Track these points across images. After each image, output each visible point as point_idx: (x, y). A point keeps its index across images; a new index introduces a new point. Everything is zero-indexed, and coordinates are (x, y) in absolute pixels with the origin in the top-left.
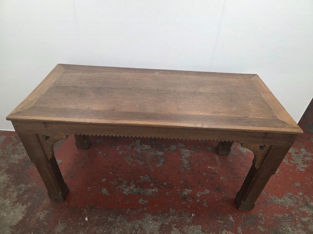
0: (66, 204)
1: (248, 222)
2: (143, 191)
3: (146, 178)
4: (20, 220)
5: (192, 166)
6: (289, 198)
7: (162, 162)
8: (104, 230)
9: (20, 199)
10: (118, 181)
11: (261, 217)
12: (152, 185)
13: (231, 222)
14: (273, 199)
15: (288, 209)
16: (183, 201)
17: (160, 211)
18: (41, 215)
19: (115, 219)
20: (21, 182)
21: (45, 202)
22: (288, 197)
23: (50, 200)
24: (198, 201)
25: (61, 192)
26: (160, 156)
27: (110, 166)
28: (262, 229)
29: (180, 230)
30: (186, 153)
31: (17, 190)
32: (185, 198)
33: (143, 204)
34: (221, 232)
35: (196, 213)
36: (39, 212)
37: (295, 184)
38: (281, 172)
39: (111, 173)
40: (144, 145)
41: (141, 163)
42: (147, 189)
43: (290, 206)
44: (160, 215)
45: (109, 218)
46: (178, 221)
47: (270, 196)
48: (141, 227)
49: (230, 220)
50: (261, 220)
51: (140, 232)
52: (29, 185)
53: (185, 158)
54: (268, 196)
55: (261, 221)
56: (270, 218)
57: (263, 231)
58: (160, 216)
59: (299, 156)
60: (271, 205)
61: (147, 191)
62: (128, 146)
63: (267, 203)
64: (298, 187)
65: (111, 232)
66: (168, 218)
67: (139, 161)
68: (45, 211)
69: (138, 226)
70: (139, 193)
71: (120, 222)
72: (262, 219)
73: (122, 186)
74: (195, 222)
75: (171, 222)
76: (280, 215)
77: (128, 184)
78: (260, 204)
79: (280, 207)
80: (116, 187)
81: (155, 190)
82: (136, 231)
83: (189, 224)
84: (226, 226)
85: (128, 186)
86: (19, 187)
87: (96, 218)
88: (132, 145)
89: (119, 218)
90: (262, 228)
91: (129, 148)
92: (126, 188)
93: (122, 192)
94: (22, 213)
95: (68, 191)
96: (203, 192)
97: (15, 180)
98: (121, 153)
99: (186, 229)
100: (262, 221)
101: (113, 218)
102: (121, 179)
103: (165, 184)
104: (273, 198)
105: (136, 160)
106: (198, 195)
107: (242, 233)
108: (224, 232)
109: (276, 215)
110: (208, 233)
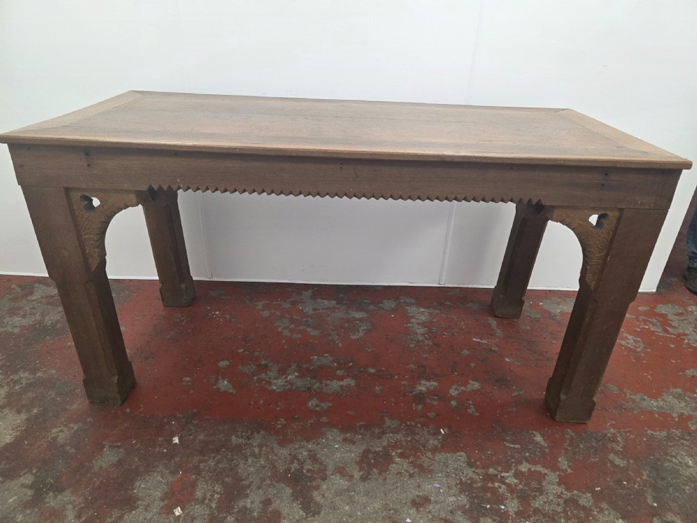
0: (128, 410)
1: (581, 446)
2: (318, 384)
3: (327, 359)
4: (7, 443)
5: (435, 338)
6: (677, 398)
7: (365, 330)
8: (218, 462)
9: (13, 402)
10: (259, 366)
11: (614, 436)
12: (339, 373)
13: (539, 446)
14: (637, 400)
15: (677, 420)
16: (416, 404)
17: (361, 423)
18: (62, 433)
19: (249, 439)
20: (21, 368)
21: (75, 406)
22: (674, 397)
23: (87, 402)
24: (453, 403)
25: (116, 377)
26: (358, 320)
27: (240, 337)
28: (619, 461)
29: (412, 462)
30: (420, 315)
31: (8, 384)
32: (420, 398)
33: (318, 409)
34: (516, 466)
35: (450, 427)
36: (56, 427)
37: (687, 371)
38: (649, 350)
39: (241, 351)
40: (319, 300)
41: (313, 332)
42: (328, 381)
43: (682, 414)
44: (362, 431)
45: (233, 438)
46: (407, 444)
47: (628, 396)
48: (313, 458)
49: (537, 443)
50: (613, 441)
51: (310, 467)
52: (39, 374)
53: (419, 324)
54: (626, 395)
55: (614, 445)
56: (635, 439)
57: (621, 465)
58: (361, 434)
59: (685, 320)
60: (635, 412)
61: (327, 385)
62: (282, 303)
63: (625, 409)
64: (693, 376)
65: (237, 466)
66: (380, 438)
67: (309, 330)
68: (71, 425)
69: (305, 453)
70: (309, 389)
71: (260, 446)
72: (615, 441)
73: (266, 374)
74: (449, 445)
75: (389, 446)
76: (660, 431)
77: (283, 372)
78: (605, 409)
79: (657, 416)
80: (254, 376)
81: (349, 382)
82: (302, 463)
83: (435, 450)
84: (527, 454)
85: (282, 375)
86: (16, 377)
87: (201, 437)
88: (292, 300)
89: (257, 439)
90: (619, 458)
91: (286, 305)
92: (276, 378)
93: (266, 386)
94: (13, 430)
95: (134, 386)
96: (465, 386)
97: (8, 364)
98: (266, 314)
99: (427, 461)
100: (618, 445)
101: (242, 437)
102: (266, 362)
103: (372, 370)
104: (637, 398)
105: (301, 328)
106: (453, 392)
107: (569, 470)
108: (524, 467)
109: (649, 432)
110: (483, 468)
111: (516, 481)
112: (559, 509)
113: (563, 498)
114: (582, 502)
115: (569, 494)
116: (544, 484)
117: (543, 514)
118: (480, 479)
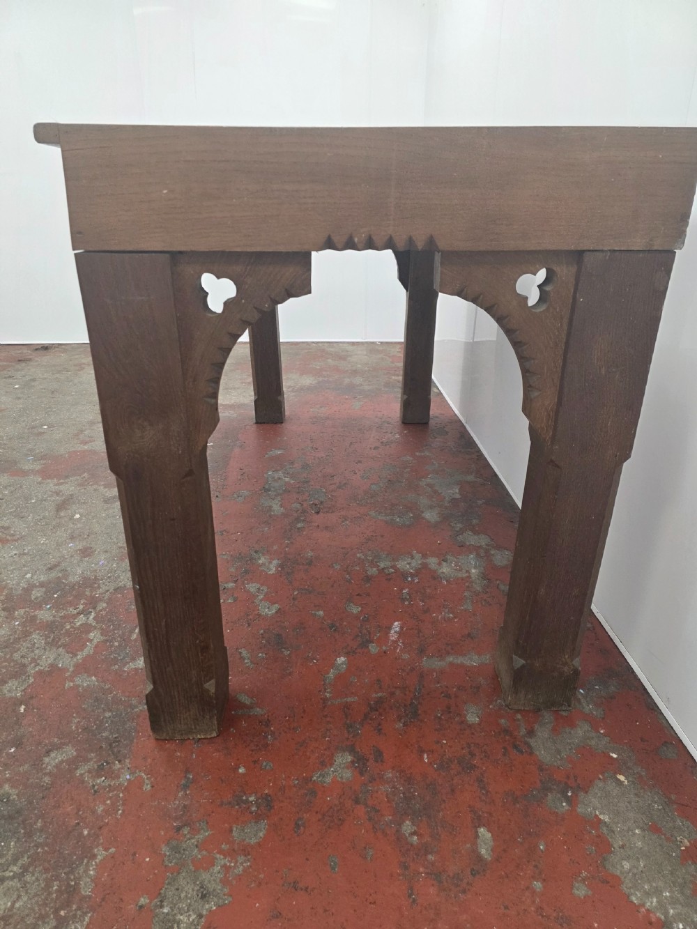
1: (108, 714)
11: (112, 775)
13: (127, 659)
14: (205, 876)
16: (229, 554)
24: (229, 585)
28: (54, 760)
32: (245, 558)
47: (221, 860)
50: (101, 768)
54: (231, 853)
55: (92, 765)
56: (94, 812)
57: (46, 760)
60: (165, 849)
63: (178, 829)
72: (100, 771)
76: (95, 880)
84: (116, 644)
90: (62, 761)
96: (264, 598)
100: (89, 771)
104: (212, 878)
106: (253, 586)
107: (72, 684)
108: (95, 636)
109: (101, 854)
110: (110, 599)
111: (78, 624)
112: (17, 656)
113: (30, 663)
114: (12, 684)
115: (32, 672)
116: (61, 649)
117: (19, 639)
118: (96, 594)
